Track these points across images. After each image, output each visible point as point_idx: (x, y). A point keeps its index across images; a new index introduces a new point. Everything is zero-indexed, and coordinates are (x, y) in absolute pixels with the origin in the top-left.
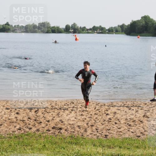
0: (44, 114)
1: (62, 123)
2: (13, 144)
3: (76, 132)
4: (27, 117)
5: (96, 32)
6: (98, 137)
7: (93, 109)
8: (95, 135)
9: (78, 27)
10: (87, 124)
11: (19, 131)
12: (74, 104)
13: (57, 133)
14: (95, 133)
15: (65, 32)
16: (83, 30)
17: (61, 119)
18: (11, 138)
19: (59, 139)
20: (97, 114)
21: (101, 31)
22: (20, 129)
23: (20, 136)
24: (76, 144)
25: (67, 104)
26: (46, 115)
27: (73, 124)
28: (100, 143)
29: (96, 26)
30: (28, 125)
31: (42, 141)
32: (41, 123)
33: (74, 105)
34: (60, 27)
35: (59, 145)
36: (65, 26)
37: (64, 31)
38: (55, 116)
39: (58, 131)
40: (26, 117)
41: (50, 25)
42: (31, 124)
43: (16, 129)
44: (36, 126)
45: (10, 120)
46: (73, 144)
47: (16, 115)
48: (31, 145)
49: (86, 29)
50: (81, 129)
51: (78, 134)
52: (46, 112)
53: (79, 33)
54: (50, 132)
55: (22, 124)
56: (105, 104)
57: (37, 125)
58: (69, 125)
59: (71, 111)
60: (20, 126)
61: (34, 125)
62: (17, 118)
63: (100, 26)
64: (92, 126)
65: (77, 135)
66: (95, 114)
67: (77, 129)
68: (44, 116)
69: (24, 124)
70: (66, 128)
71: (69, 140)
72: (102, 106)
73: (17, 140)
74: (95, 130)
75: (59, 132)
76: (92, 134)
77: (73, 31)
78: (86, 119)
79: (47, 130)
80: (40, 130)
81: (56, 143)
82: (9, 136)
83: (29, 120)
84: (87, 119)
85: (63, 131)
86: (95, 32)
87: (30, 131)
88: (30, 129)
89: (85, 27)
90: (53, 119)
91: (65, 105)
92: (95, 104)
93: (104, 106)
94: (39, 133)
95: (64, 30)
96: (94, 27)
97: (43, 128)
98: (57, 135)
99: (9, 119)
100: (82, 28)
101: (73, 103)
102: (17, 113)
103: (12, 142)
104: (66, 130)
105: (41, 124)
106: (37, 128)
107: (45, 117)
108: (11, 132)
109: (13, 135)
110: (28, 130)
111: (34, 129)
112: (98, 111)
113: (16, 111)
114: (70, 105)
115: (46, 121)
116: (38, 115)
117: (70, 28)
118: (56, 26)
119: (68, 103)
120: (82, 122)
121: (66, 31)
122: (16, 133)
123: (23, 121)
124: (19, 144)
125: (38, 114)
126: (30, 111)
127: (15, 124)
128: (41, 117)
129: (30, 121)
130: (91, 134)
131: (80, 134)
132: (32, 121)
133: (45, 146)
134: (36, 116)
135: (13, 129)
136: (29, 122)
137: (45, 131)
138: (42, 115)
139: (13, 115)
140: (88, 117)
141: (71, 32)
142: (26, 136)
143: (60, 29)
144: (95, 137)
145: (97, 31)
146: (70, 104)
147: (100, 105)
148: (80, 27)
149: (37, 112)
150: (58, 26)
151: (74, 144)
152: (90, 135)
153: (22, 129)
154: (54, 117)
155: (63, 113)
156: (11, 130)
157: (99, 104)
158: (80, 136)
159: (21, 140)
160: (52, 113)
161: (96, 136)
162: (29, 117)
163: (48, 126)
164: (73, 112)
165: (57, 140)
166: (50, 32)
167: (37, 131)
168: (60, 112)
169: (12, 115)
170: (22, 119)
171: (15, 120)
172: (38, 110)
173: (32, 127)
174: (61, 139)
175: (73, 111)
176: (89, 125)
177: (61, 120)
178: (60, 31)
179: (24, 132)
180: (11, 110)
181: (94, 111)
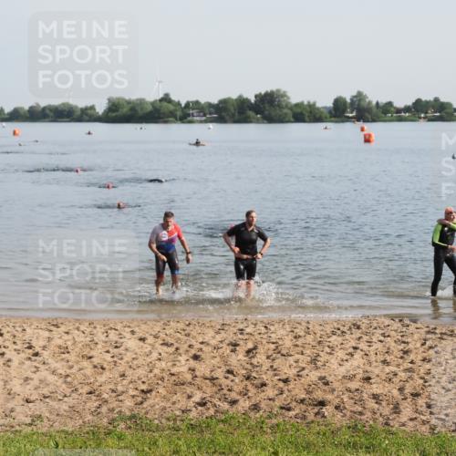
0: (274, 360)
1: (326, 388)
2: (184, 448)
3: (369, 414)
4: (224, 368)
5: (423, 115)
6: (433, 428)
7: (418, 345)
8: (424, 423)
9: (370, 103)
10: (401, 390)
11: (200, 408)
12: (360, 331)
13: (311, 416)
14: (424, 418)
15: (333, 119)
16: (385, 112)
17: (323, 375)
18: (178, 430)
19: (319, 433)
20: (429, 361)
21: (438, 114)
22: (202, 404)
23: (204, 423)
24: (368, 449)
25: (339, 329)
26: (279, 363)
27: (357, 390)
28: (441, 447)
29: (423, 99)
30: (225, 391)
31: (268, 438)
32: (264, 385)
33: (362, 333)
34: (319, 105)
35: (317, 452)
36: (332, 101)
37: (328, 116)
38: (304, 365)
39: (316, 410)
40: (220, 368)
41: (289, 98)
42: (235, 388)
43: (191, 404)
44: (250, 394)
45: (173, 378)
46: (361, 448)
47: (192, 363)
48: (235, 450)
49: (395, 108)
50: (384, 403)
51: (375, 420)
52: (279, 352)
53: (374, 121)
54: (292, 413)
55: (209, 390)
56: (452, 331)
57: (252, 391)
58: (347, 394)
59: (351, 350)
60: (205, 395)
61: (244, 393)
62: (194, 370)
63: (436, 100)
64: (416, 395)
65: (371, 422)
66: (424, 360)
67: (371, 404)
68: (272, 367)
69: (215, 389)
70: (337, 400)
71: (346, 436)
72: (445, 337)
73: (196, 436)
74: (424, 409)
75: (316, 414)
76: (416, 418)
77: (354, 114)
78: (396, 375)
79: (282, 408)
80: (263, 405)
81: (308, 446)
82: (171, 423)
83: (230, 376)
84: (400, 374)
85: (327, 410)
86: (420, 118)
87: (233, 411)
88: (234, 402)
89: (390, 104)
90: (298, 376)
91: (333, 333)
92: (423, 331)
93: (451, 335)
94: (258, 415)
95: (330, 112)
96: (418, 102)
97: (271, 402)
98: (312, 422)
99: (173, 375)
100: (381, 105)
101: (358, 328)
102: (196, 357)
103: (180, 443)
104: (337, 408)
105: (264, 388)
106: (253, 402)
107: (275, 370)
108: (178, 413)
109: (182, 421)
110: (225, 406)
111: (244, 404)
112: (431, 352)
113: (193, 352)
114: (349, 332)
115: (280, 380)
116: (256, 363)
117: (348, 106)
118: (306, 103)
119: (342, 328)
120: (387, 384)
121: (335, 117)
122: (193, 414)
123: (212, 379)
124: (200, 447)
125: (255, 361)
126: (232, 351)
127: (189, 390)
128: (264, 368)
129: (232, 381)
130: (411, 420)
131: (381, 419)
132: (237, 380)
133: (276, 453)
134: (249, 367)
135: (183, 403)
136: (228, 382)
137: (276, 410)
138: (267, 364)
139: (183, 362)
140: (402, 368)
141: (348, 117)
142: (221, 426)
143: (318, 109)
144: (425, 429)
145: (426, 113)
146: (350, 328)
147: (437, 331)
148: (377, 103)
149: (251, 355)
150: (312, 102)
151: (364, 450)
152: (411, 424)
153: (209, 405)
154: (303, 369)
155: (327, 357)
156: (178, 406)
157: (435, 329)
158: (380, 427)
159: (207, 436)
160: (297, 356)
161: (428, 426)
162: (228, 368)
163: (284, 396)
164: (358, 355)
165: (312, 438)
166: (287, 119)
167: (253, 409)
168: (321, 354)
169: (179, 361)
170: (208, 375)
171: (189, 377)
172: (255, 348)
173: (238, 397)
174: (324, 434)
175: (359, 351)
176: (406, 391)
177: (324, 378)
178: (318, 116)
179: (216, 411)
180: (177, 349)
181: (422, 349)
